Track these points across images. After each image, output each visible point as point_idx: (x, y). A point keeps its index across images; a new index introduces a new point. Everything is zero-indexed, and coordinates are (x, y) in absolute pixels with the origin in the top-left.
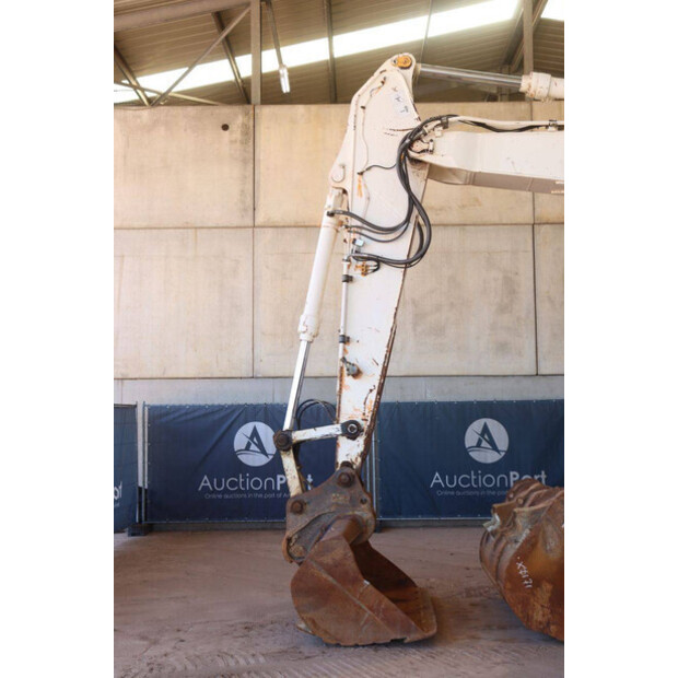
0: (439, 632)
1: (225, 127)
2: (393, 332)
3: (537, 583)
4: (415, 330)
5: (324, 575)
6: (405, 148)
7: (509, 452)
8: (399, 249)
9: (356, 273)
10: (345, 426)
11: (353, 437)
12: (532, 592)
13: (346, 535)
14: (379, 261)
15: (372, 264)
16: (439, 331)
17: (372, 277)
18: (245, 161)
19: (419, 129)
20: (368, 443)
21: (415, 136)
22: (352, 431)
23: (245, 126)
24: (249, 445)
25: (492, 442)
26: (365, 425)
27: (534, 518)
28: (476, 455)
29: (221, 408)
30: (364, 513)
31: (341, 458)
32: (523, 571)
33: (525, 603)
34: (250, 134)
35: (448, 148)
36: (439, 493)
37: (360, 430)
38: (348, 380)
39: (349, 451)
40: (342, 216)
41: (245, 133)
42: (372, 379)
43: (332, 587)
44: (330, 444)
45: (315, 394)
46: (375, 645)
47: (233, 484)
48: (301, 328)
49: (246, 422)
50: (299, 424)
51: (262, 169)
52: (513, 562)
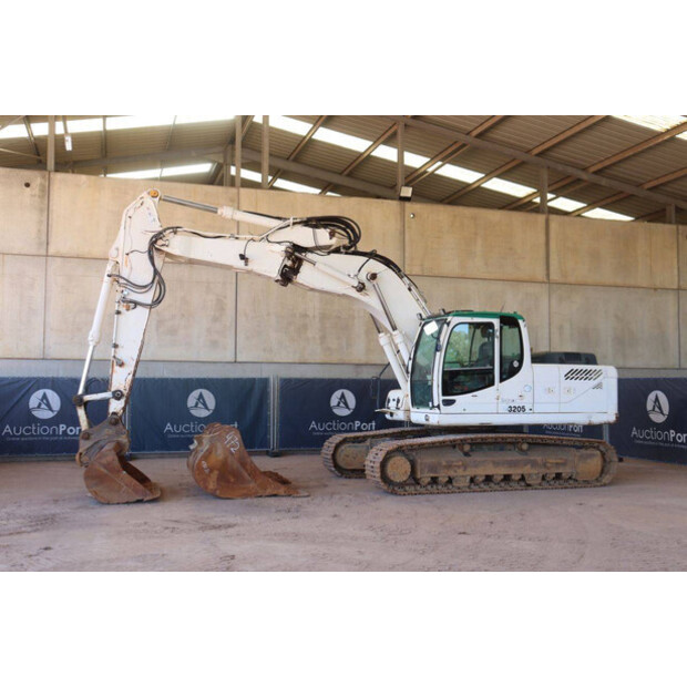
0: (162, 495)
1: (27, 185)
2: (143, 342)
3: (211, 471)
4: (157, 330)
5: (102, 469)
6: (153, 243)
7: (216, 410)
8: (148, 298)
9: (123, 309)
10: (114, 393)
11: (118, 399)
12: (209, 475)
13: (114, 449)
14: (136, 304)
15: (132, 305)
16: (173, 332)
17: (131, 312)
18: (41, 210)
19: (161, 233)
20: (126, 402)
21: (158, 236)
22: (118, 395)
23: (42, 185)
24: (40, 404)
25: (205, 404)
26: (125, 393)
27: (211, 439)
28: (194, 412)
29: (19, 380)
30: (124, 439)
31: (111, 410)
32: (204, 465)
33: (205, 481)
34: (46, 192)
35: (176, 245)
36: (170, 436)
37: (122, 395)
38: (116, 368)
39: (116, 406)
40: (116, 278)
41: (42, 190)
42: (130, 368)
43: (106, 475)
44: (106, 403)
45: (97, 375)
46: (127, 503)
47: (27, 431)
48: (90, 338)
49: (38, 389)
50: (87, 391)
51: (54, 216)
52: (200, 460)
